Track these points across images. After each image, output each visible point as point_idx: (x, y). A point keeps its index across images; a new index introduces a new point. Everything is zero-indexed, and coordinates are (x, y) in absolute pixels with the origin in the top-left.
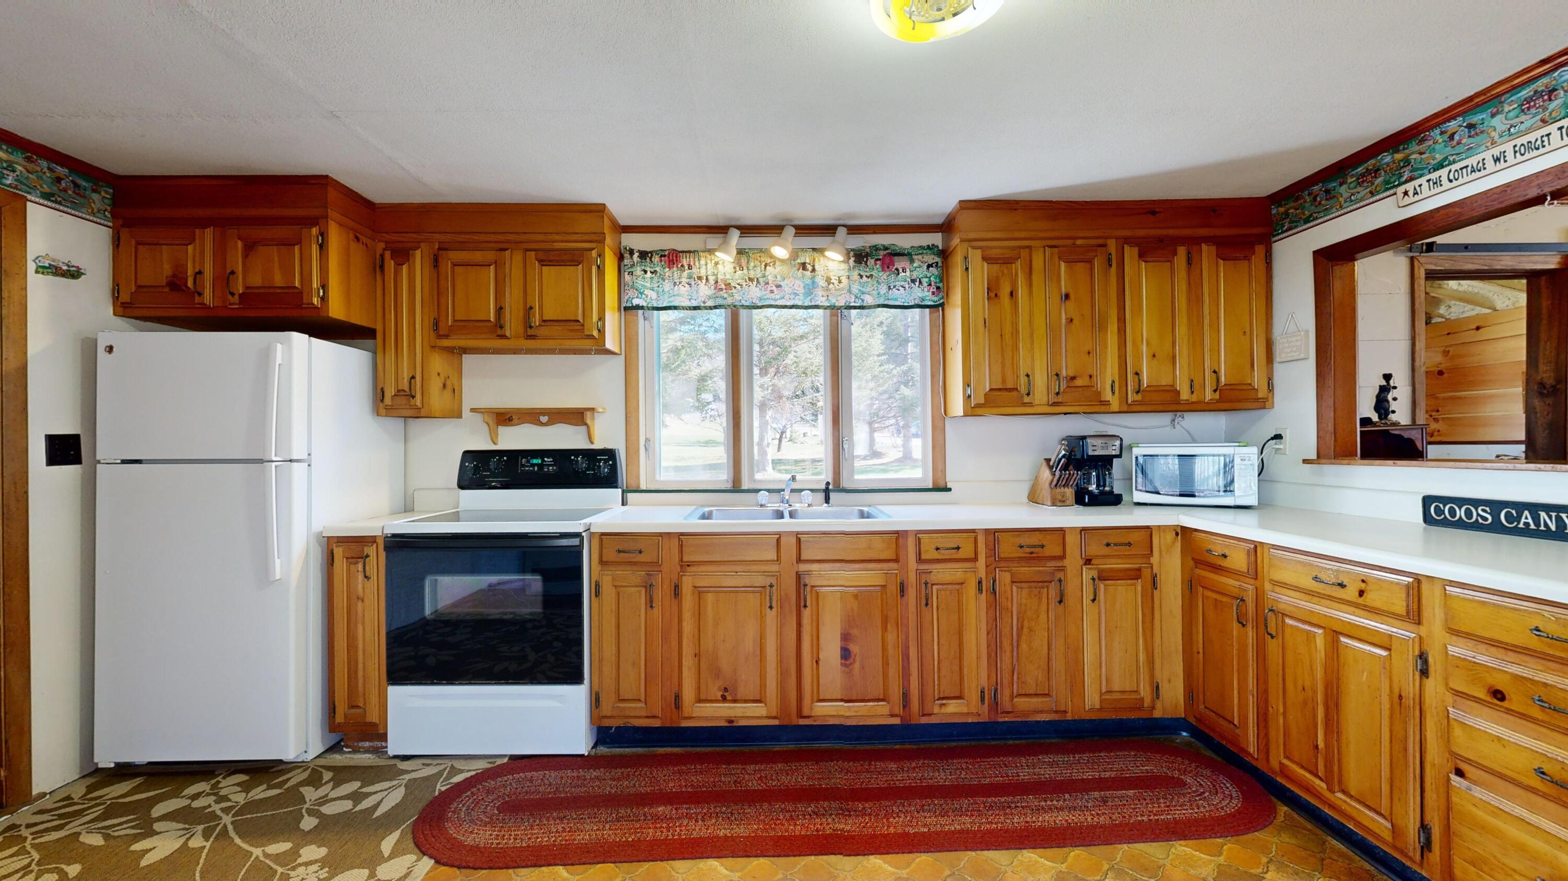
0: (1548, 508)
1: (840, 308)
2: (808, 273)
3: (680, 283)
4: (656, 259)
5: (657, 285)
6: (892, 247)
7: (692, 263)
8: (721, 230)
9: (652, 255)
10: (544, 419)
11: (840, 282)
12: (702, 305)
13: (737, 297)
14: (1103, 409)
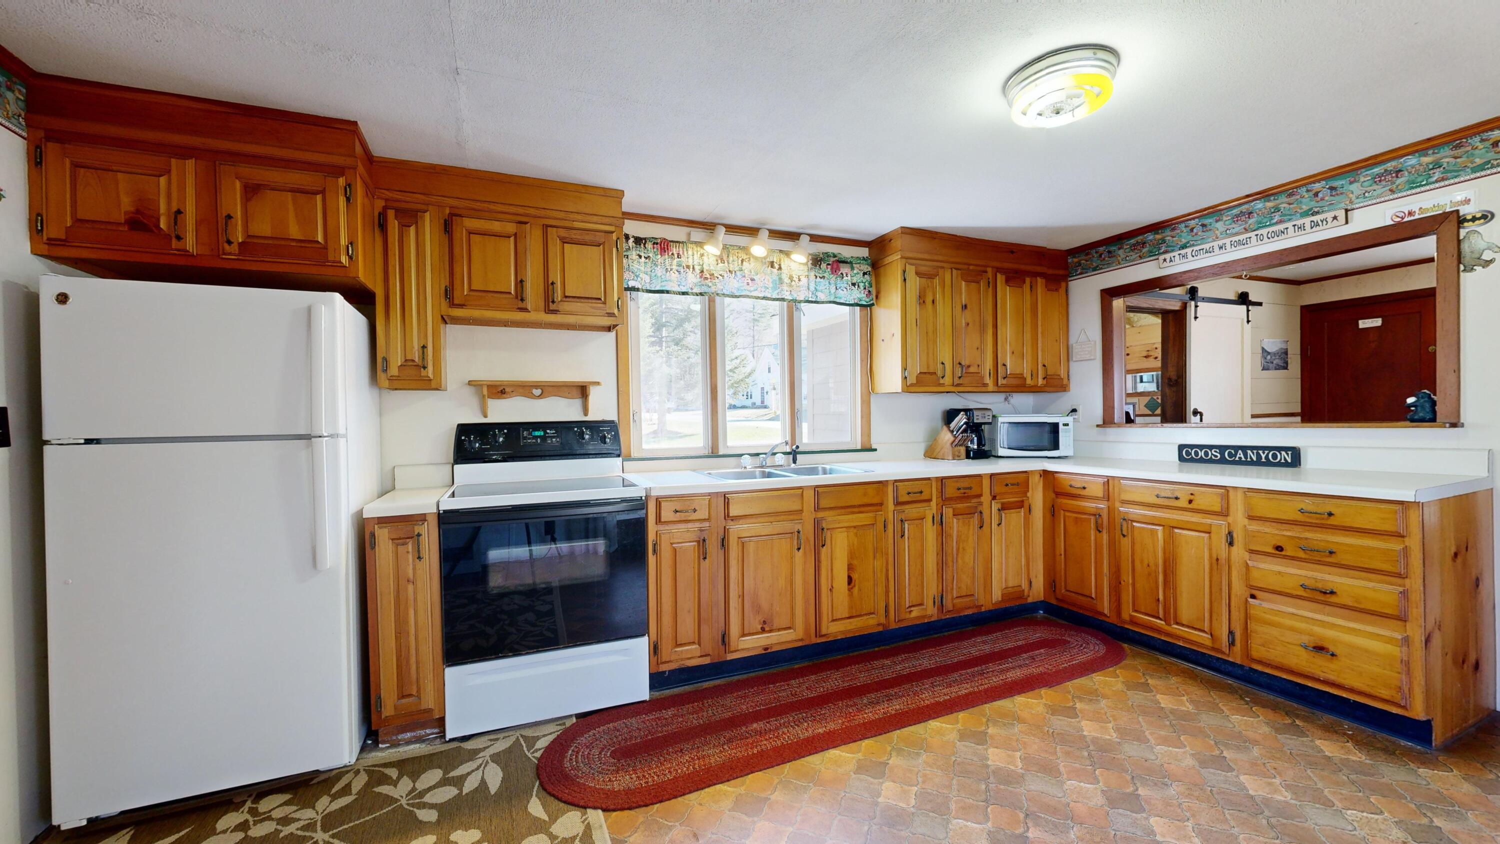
0: (1252, 448)
1: (800, 302)
2: (775, 271)
3: (671, 270)
4: (649, 245)
5: (650, 270)
6: (839, 256)
7: (681, 253)
8: (709, 226)
9: (646, 242)
10: (537, 392)
11: (799, 280)
12: (690, 291)
13: (718, 286)
14: (983, 389)
